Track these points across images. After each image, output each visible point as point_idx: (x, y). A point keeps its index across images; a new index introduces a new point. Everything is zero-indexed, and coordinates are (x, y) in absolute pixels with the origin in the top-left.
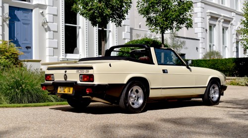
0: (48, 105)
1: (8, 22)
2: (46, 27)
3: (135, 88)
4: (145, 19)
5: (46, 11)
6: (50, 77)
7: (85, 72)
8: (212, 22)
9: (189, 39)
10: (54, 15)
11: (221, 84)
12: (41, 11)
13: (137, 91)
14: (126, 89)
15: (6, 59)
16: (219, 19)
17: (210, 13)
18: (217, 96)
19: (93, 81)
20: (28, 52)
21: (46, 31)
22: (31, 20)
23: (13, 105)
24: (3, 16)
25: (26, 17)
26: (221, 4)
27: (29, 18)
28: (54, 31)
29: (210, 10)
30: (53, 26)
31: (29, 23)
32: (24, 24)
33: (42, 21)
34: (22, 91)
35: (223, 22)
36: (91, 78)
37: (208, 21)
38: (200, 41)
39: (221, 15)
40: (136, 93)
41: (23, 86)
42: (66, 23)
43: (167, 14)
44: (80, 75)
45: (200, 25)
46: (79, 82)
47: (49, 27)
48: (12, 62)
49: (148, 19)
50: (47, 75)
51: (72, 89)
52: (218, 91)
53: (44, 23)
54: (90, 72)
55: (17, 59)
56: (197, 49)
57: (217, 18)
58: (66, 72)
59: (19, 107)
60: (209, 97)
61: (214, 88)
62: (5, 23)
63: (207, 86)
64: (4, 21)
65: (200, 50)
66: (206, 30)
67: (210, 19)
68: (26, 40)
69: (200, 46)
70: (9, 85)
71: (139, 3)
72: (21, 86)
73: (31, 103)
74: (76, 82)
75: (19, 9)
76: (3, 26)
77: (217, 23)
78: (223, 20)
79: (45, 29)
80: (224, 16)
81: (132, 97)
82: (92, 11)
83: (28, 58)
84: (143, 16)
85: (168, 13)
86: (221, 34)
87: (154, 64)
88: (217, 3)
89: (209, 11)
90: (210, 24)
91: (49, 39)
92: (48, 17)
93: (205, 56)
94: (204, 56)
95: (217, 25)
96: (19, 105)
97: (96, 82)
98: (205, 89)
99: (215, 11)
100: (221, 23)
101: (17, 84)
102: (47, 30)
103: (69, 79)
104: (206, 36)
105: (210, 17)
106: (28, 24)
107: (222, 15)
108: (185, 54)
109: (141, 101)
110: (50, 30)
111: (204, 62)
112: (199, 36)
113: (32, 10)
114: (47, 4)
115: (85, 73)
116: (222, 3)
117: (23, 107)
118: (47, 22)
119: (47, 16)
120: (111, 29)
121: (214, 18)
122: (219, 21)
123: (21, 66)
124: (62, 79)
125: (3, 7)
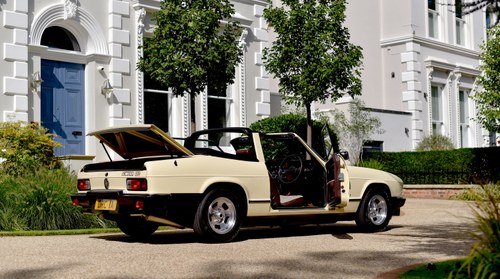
0: (89, 233)
1: (39, 89)
2: (109, 95)
3: (221, 201)
4: (278, 80)
5: (110, 68)
6: (84, 184)
7: (134, 174)
8: (437, 80)
9: (391, 112)
10: (123, 74)
11: (392, 195)
12: (101, 67)
13: (225, 207)
14: (203, 202)
15: (30, 155)
16: (451, 74)
17: (433, 61)
18: (384, 216)
19: (146, 190)
20: (77, 143)
21: (110, 103)
22: (82, 83)
23: (31, 231)
24: (30, 77)
25: (72, 77)
26: (455, 44)
27: (78, 80)
28: (124, 104)
29: (432, 55)
30: (122, 95)
31: (78, 90)
32: (70, 91)
33: (101, 85)
34: (47, 208)
35: (460, 80)
36: (142, 184)
37: (428, 77)
38: (413, 117)
39: (455, 66)
40: (222, 209)
41: (49, 200)
42: (146, 87)
43: (312, 72)
44: (128, 179)
45: (411, 85)
46: (126, 191)
47: (114, 96)
48: (42, 160)
49: (282, 80)
50: (80, 181)
51: (115, 202)
52: (385, 208)
53: (106, 88)
54: (142, 174)
55: (50, 155)
56: (407, 131)
57: (448, 72)
58: (107, 175)
59: (41, 235)
60: (366, 217)
61: (377, 201)
62: (34, 91)
63: (360, 197)
64: (32, 86)
65: (414, 134)
66: (425, 96)
67: (432, 74)
68: (73, 120)
69: (413, 126)
70: (25, 199)
71: (266, 53)
72: (46, 200)
73: (62, 228)
74: (121, 192)
75: (60, 64)
76: (30, 96)
77: (447, 81)
78: (460, 75)
79: (108, 99)
80: (461, 68)
81: (216, 216)
82: (170, 71)
83: (76, 153)
84: (274, 74)
85: (315, 70)
86: (457, 102)
87: (257, 161)
88: (447, 42)
89: (429, 58)
90: (432, 83)
91: (115, 117)
92: (112, 79)
93: (421, 146)
94: (419, 144)
95: (447, 86)
96: (40, 232)
97: (151, 191)
98: (358, 203)
99: (443, 58)
100: (456, 82)
101: (40, 197)
102: (111, 101)
103: (113, 187)
104: (425, 107)
105: (432, 70)
106: (76, 91)
107: (458, 65)
108: (382, 142)
109: (232, 223)
110: (116, 102)
111: (413, 157)
112: (411, 107)
113: (84, 66)
114: (111, 54)
115: (134, 177)
116: (458, 42)
117: (47, 235)
118: (111, 88)
119: (111, 77)
120: (233, 97)
121: (440, 71)
122: (453, 78)
123: (58, 166)
124: (101, 187)
125: (30, 63)
